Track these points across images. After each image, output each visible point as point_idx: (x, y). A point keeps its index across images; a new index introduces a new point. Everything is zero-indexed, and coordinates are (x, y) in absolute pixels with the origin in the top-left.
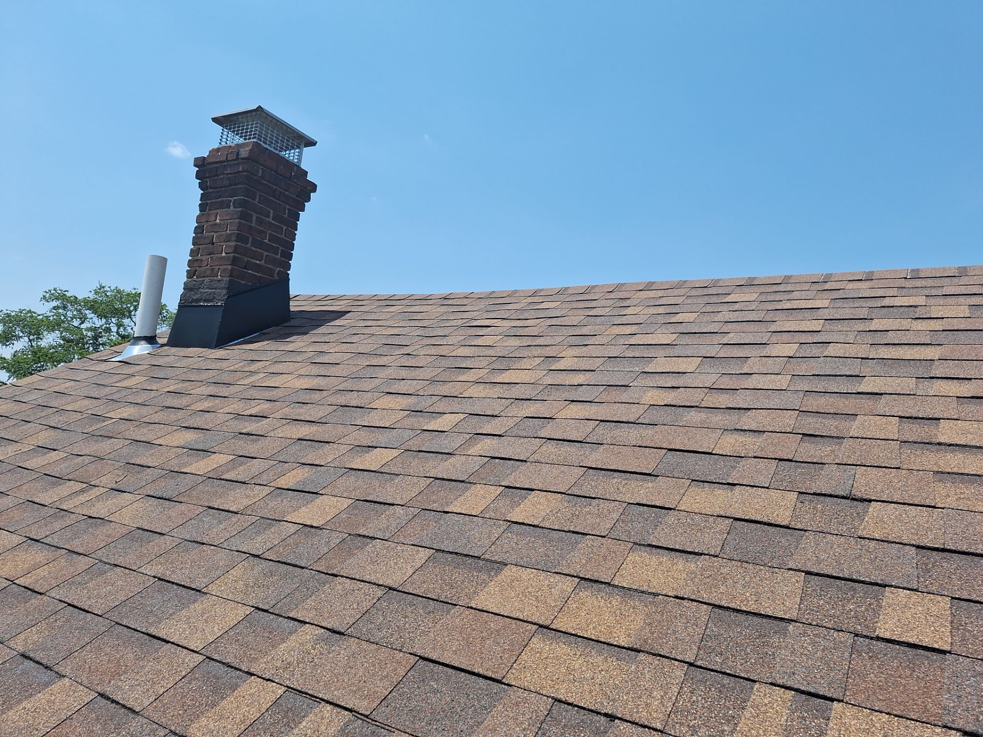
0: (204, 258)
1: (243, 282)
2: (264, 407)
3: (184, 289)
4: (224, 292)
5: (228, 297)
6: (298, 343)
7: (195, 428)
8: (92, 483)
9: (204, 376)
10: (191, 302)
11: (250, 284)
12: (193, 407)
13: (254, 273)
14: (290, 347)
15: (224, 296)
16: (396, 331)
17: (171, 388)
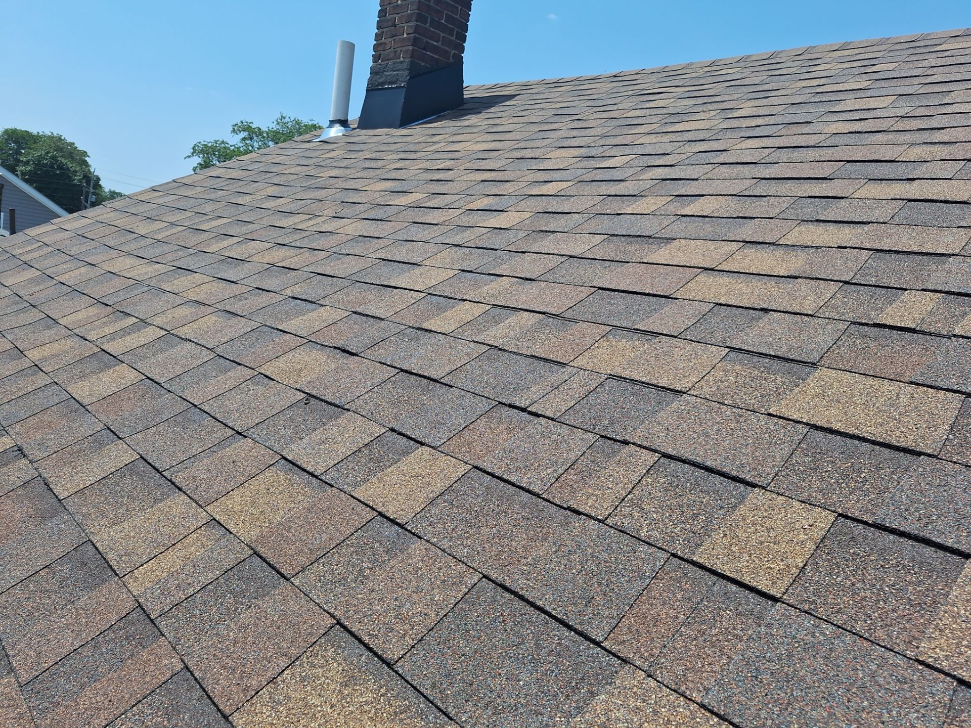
0: (387, 41)
1: (423, 64)
2: (449, 164)
3: (371, 73)
4: (407, 73)
5: (410, 78)
6: (472, 120)
7: (393, 179)
8: (317, 214)
9: (393, 147)
10: (377, 86)
11: (428, 66)
12: (388, 167)
13: (432, 55)
14: (466, 123)
15: (406, 77)
16: (566, 105)
17: (367, 157)
